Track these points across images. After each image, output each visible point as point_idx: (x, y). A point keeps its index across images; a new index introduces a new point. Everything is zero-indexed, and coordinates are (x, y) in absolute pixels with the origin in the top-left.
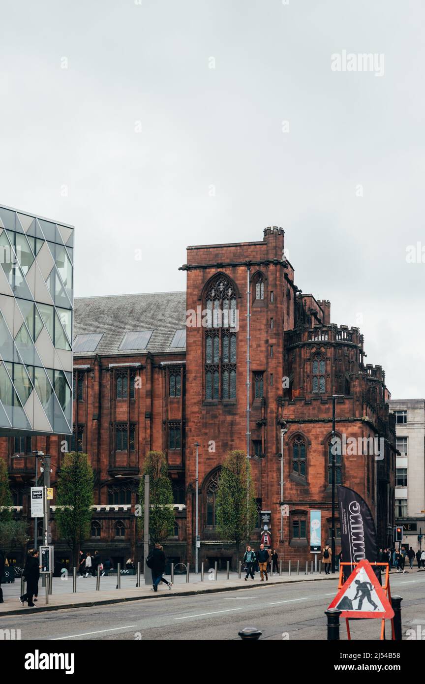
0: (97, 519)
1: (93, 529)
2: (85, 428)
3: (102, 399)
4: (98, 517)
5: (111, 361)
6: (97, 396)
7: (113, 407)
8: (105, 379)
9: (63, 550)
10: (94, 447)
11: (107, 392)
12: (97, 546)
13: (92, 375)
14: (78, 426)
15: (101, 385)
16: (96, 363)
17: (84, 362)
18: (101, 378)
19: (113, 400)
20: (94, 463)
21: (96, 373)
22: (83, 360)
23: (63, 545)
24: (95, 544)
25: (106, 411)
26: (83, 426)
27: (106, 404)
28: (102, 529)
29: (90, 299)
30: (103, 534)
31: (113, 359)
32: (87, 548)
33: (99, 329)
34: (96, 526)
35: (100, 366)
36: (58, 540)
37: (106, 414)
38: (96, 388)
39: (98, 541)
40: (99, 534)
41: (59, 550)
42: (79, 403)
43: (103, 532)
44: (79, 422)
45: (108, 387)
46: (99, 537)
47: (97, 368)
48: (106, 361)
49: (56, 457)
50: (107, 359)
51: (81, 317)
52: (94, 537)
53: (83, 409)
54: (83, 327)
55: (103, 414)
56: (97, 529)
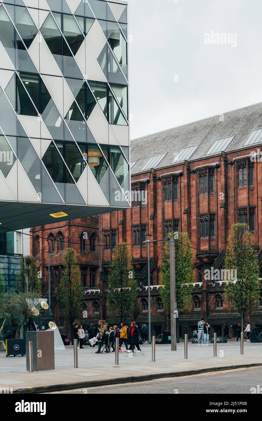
0: (219, 292)
1: (217, 301)
2: (216, 216)
3: (228, 190)
4: (220, 291)
5: (234, 155)
6: (223, 187)
7: (236, 195)
8: (230, 172)
9: (194, 320)
10: (222, 231)
11: (232, 183)
12: (220, 316)
13: (219, 170)
14: (210, 215)
15: (226, 178)
16: (222, 159)
17: (214, 160)
18: (226, 171)
19: (236, 188)
20: (223, 245)
21: (222, 167)
22: (214, 158)
23: (195, 315)
24: (218, 314)
25: (231, 200)
26: (214, 215)
27: (231, 193)
28: (224, 301)
29: (232, 112)
30: (224, 306)
31: (236, 153)
32: (212, 318)
33: (233, 133)
34: (219, 298)
35: (226, 161)
36: (191, 311)
37: (232, 202)
38: (223, 181)
39: (221, 311)
40: (222, 306)
41: (192, 320)
42: (211, 195)
43: (224, 303)
44: (211, 212)
45: (233, 178)
46: (221, 308)
47: (222, 163)
48: (231, 156)
49: (196, 243)
50: (231, 154)
51: (222, 127)
52: (218, 308)
53: (214, 200)
54: (222, 134)
55: (230, 202)
56: (220, 301)
